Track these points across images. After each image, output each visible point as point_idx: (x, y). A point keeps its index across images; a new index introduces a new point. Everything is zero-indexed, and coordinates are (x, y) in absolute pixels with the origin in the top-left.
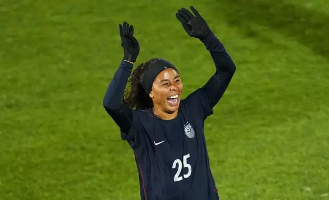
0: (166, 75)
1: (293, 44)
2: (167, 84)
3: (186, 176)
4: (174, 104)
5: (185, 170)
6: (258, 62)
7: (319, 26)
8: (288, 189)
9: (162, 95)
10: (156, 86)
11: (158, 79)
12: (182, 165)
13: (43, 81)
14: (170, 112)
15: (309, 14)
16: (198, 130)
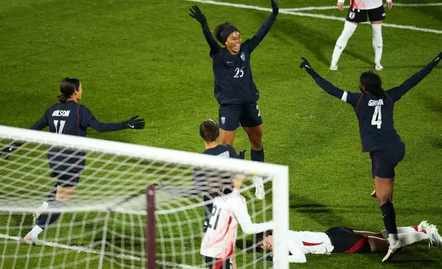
0: (234, 34)
1: (296, 43)
2: (235, 39)
3: (241, 76)
4: (237, 48)
5: (240, 73)
6: (278, 50)
7: (309, 35)
8: (287, 113)
9: (232, 44)
10: (228, 39)
11: (230, 36)
12: (239, 73)
13: (172, 49)
14: (235, 52)
15: (305, 29)
16: (248, 58)
